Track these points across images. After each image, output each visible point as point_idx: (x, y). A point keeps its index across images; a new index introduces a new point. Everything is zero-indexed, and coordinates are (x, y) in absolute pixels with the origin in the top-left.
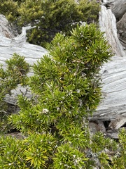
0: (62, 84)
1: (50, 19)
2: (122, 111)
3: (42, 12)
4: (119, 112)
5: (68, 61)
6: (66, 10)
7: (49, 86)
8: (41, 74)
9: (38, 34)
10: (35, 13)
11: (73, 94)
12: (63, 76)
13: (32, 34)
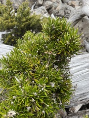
0: (33, 77)
1: (21, 28)
2: (82, 99)
3: (16, 23)
4: (80, 99)
5: (39, 53)
6: (33, 23)
7: (18, 80)
8: (10, 67)
9: (12, 39)
10: (10, 23)
11: (46, 88)
12: (34, 68)
13: (7, 39)
